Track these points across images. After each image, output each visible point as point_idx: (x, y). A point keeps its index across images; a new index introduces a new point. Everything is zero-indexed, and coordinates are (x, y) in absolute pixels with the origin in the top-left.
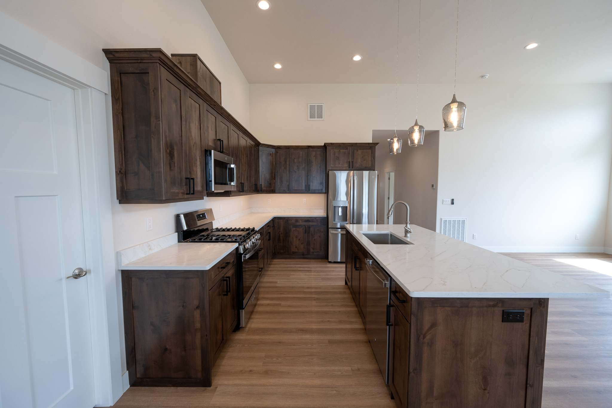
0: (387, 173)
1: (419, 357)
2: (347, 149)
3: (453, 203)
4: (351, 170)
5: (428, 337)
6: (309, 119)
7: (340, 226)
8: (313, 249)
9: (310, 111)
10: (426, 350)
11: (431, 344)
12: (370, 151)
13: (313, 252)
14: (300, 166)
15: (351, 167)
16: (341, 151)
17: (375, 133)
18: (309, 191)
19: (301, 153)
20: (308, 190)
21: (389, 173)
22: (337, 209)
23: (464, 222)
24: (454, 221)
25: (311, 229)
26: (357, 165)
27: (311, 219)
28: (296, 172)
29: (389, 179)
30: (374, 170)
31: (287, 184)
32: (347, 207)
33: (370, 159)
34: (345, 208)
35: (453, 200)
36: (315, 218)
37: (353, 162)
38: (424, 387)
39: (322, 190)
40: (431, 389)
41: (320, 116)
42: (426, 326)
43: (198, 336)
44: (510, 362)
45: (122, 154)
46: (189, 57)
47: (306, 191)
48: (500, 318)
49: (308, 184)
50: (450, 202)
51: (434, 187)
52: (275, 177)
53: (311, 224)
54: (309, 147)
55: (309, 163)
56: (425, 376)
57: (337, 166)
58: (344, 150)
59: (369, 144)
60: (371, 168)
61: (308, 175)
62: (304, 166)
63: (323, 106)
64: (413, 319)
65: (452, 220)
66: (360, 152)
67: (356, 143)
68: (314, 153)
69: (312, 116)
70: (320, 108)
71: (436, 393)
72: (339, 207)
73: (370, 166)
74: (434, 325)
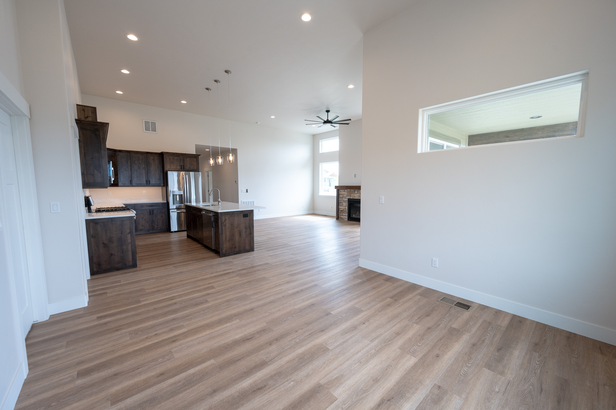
0: (206, 171)
1: (222, 229)
2: (179, 157)
3: (247, 192)
4: (184, 171)
5: (224, 224)
6: (145, 131)
7: (176, 207)
8: (157, 225)
9: (145, 125)
10: (224, 227)
11: (225, 225)
12: (195, 159)
13: (157, 228)
14: (140, 166)
15: (183, 168)
16: (175, 158)
17: (198, 147)
18: (150, 184)
19: (141, 156)
20: (148, 184)
21: (208, 172)
22: (175, 196)
23: (253, 202)
24: (249, 202)
25: (155, 211)
26: (187, 168)
27: (154, 204)
28: (137, 170)
29: (208, 176)
30: (199, 172)
31: (130, 180)
32: (182, 195)
33: (196, 164)
34: (181, 196)
35: (247, 190)
36: (157, 203)
37: (184, 165)
38: (224, 238)
39: (160, 184)
40: (226, 238)
41: (154, 130)
42: (223, 220)
43: (130, 245)
44: (246, 228)
45: (84, 166)
46: (90, 108)
47: (147, 184)
48: (243, 217)
49: (149, 180)
50: (246, 191)
51: (236, 182)
52: (117, 174)
53: (154, 208)
54: (148, 153)
55: (148, 164)
56: (224, 236)
57: (172, 167)
58: (177, 158)
59: (194, 154)
60: (196, 170)
61: (148, 173)
62: (144, 166)
63: (156, 123)
64: (219, 219)
65: (247, 201)
66: (188, 159)
67: (186, 154)
68: (152, 158)
69: (147, 129)
70: (154, 124)
71: (227, 240)
72: (177, 195)
73: (196, 168)
74: (225, 220)
